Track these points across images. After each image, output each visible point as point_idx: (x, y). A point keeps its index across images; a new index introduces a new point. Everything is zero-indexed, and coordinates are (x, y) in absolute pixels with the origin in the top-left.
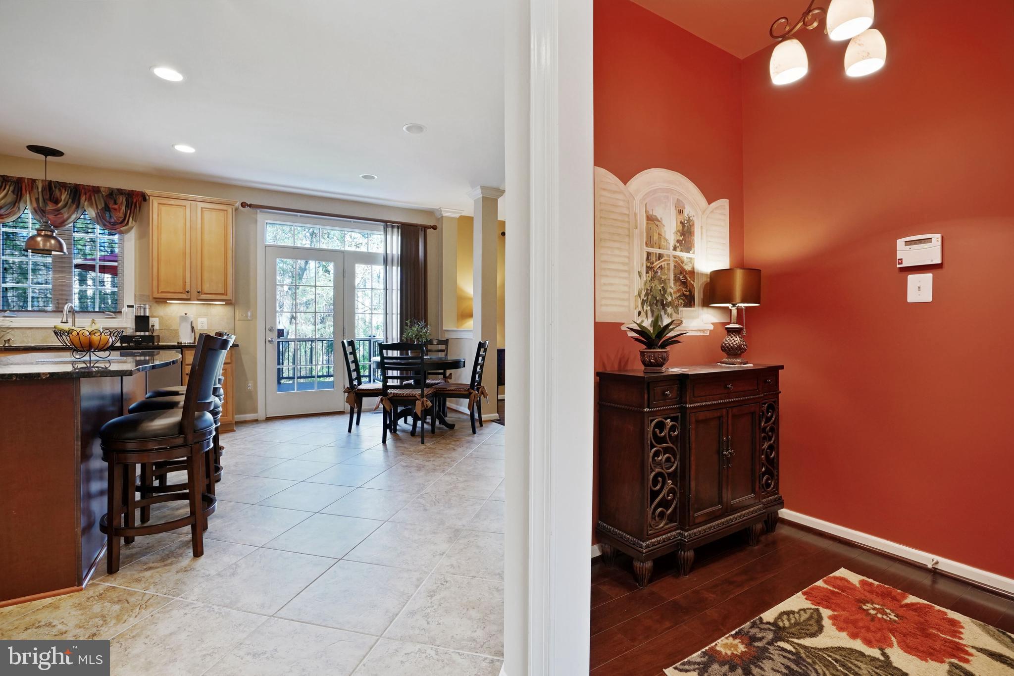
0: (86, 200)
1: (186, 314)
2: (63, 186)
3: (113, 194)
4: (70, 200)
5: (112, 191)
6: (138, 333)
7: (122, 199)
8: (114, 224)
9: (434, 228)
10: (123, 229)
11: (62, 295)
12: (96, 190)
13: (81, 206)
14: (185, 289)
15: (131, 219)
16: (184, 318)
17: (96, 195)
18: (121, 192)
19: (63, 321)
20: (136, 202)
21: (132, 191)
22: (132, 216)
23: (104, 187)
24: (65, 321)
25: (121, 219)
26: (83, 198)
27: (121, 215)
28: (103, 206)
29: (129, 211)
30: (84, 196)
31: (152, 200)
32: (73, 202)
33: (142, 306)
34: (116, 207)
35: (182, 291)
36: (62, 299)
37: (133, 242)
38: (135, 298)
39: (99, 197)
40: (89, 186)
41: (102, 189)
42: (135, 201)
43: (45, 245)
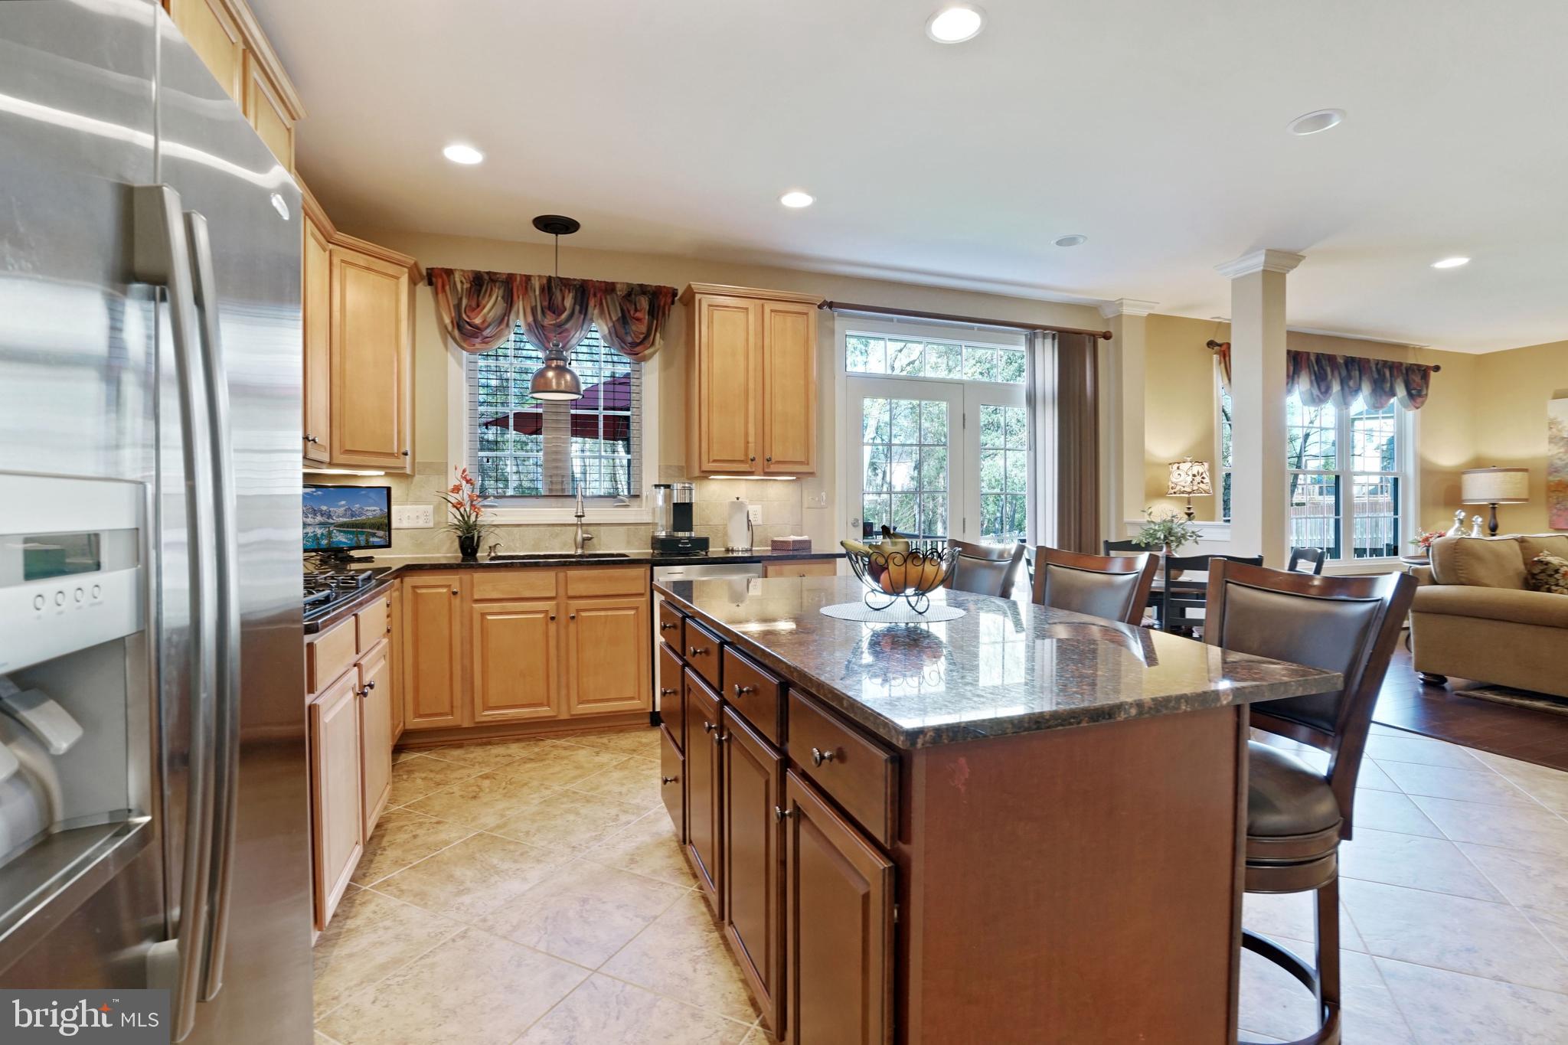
0: (595, 306)
1: (738, 499)
2: (565, 283)
3: (634, 292)
4: (577, 308)
5: (632, 289)
6: (680, 534)
7: (644, 303)
8: (634, 345)
9: (1107, 336)
10: (647, 352)
11: (557, 467)
12: (609, 288)
13: (589, 316)
14: (746, 454)
15: (658, 335)
16: (738, 505)
17: (608, 297)
18: (643, 289)
20: (664, 305)
21: (660, 286)
22: (659, 329)
23: (621, 283)
25: (642, 336)
26: (592, 303)
27: (643, 328)
28: (620, 315)
29: (655, 322)
30: (593, 301)
31: (700, 300)
32: (580, 312)
33: (687, 485)
34: (638, 315)
35: (742, 459)
36: (557, 475)
37: (656, 375)
38: (659, 473)
39: (612, 299)
40: (601, 282)
41: (618, 287)
42: (662, 304)
43: (558, 384)
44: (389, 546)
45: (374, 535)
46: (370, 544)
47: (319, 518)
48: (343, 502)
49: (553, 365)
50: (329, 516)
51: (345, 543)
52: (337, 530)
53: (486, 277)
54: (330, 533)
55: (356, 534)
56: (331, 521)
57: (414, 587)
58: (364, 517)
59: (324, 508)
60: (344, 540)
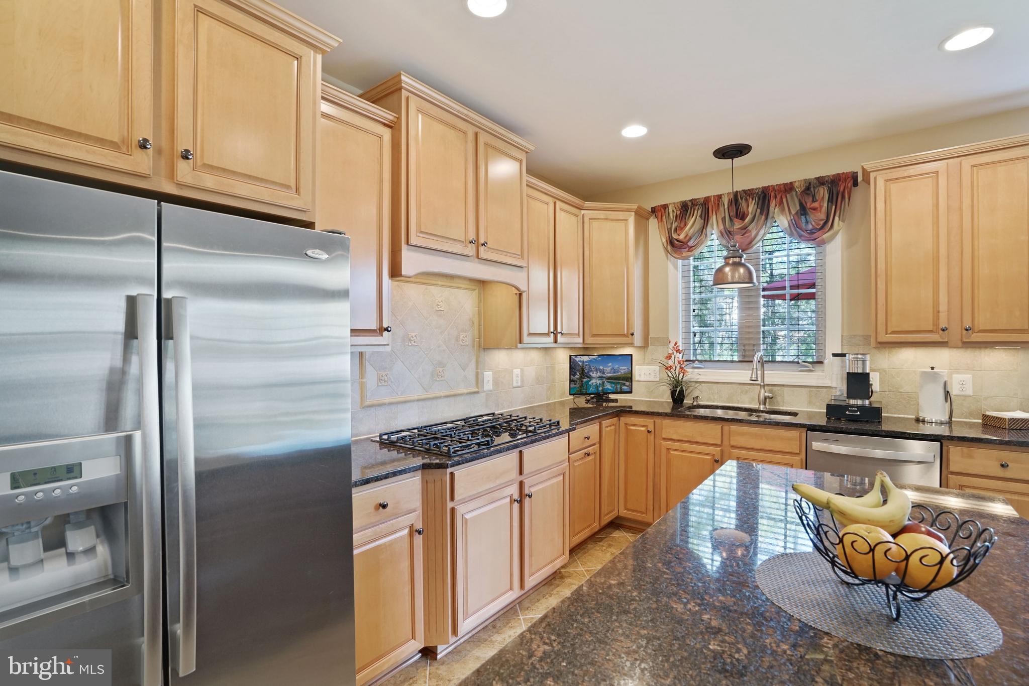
0: (776, 205)
1: (932, 368)
2: (749, 193)
3: (809, 188)
4: (759, 211)
5: (810, 183)
6: (852, 402)
7: (823, 193)
8: (811, 232)
10: (825, 236)
11: (749, 339)
12: (788, 188)
13: (771, 215)
14: (938, 325)
15: (837, 218)
16: (931, 375)
17: (788, 195)
18: (821, 181)
19: (753, 379)
20: (844, 189)
21: (838, 174)
22: (837, 214)
23: (799, 181)
24: (755, 379)
25: (822, 223)
26: (773, 204)
27: (822, 216)
28: (798, 208)
29: (834, 207)
30: (774, 201)
31: (875, 178)
32: (761, 213)
33: (860, 356)
34: (816, 205)
35: (931, 329)
36: (749, 344)
37: (839, 254)
38: (842, 341)
39: (792, 197)
40: (780, 185)
41: (796, 185)
42: (842, 189)
43: (733, 277)
44: (631, 392)
45: (624, 384)
46: (623, 390)
47: (599, 374)
48: (610, 364)
49: (731, 262)
50: (604, 373)
51: (610, 390)
52: (607, 382)
53: (690, 204)
54: (603, 383)
55: (616, 384)
56: (604, 376)
57: (626, 424)
58: (620, 373)
59: (601, 368)
60: (610, 388)
